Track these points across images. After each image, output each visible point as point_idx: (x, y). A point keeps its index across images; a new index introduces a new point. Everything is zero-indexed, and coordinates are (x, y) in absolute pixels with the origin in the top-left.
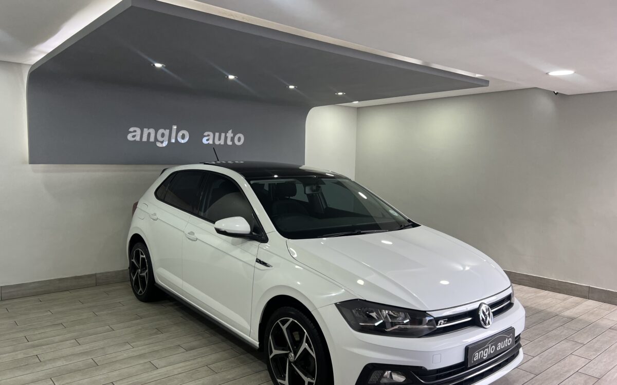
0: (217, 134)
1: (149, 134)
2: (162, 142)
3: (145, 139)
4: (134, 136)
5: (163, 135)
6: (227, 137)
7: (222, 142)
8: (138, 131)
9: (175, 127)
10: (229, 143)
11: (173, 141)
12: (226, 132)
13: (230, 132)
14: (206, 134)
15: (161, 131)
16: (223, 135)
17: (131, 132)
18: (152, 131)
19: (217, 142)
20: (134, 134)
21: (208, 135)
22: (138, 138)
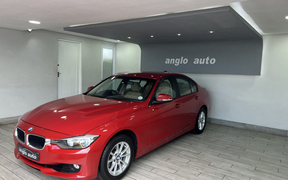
0: (201, 59)
1: (173, 61)
2: (177, 64)
3: (171, 63)
4: (167, 62)
5: (177, 61)
6: (206, 60)
7: (203, 63)
8: (169, 59)
9: (182, 58)
10: (207, 63)
11: (181, 63)
12: (206, 58)
13: (208, 58)
14: (195, 59)
15: (177, 59)
16: (204, 59)
17: (167, 60)
18: (174, 60)
19: (201, 63)
20: (167, 61)
21: (197, 60)
22: (169, 63)
